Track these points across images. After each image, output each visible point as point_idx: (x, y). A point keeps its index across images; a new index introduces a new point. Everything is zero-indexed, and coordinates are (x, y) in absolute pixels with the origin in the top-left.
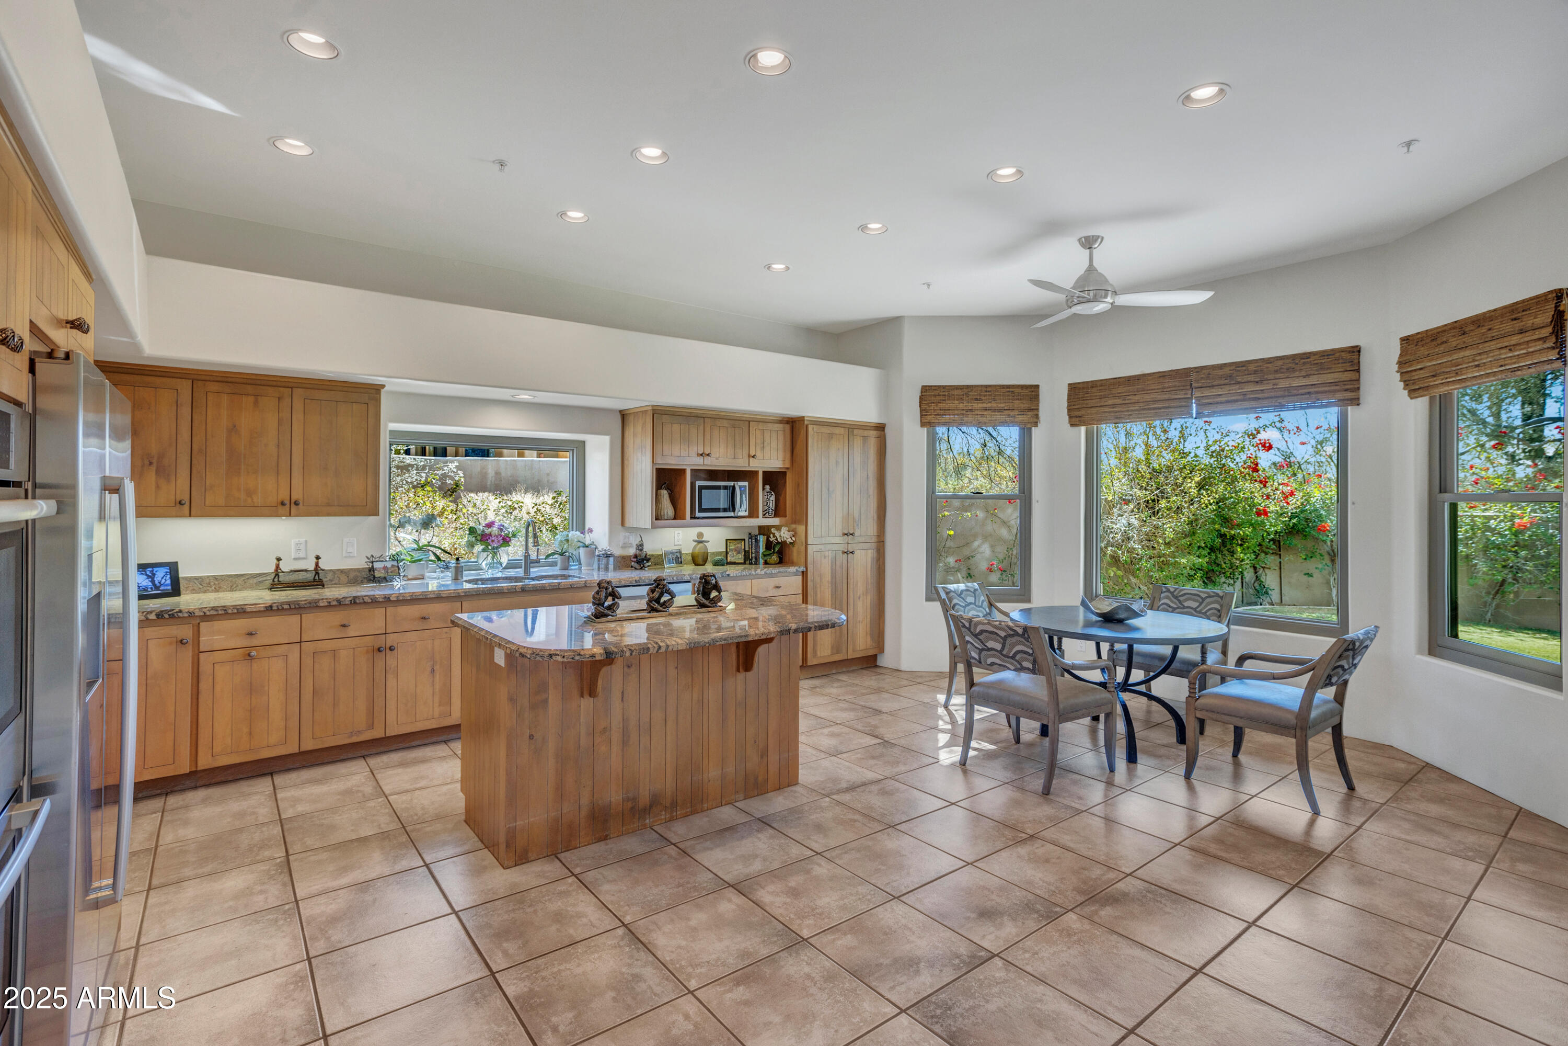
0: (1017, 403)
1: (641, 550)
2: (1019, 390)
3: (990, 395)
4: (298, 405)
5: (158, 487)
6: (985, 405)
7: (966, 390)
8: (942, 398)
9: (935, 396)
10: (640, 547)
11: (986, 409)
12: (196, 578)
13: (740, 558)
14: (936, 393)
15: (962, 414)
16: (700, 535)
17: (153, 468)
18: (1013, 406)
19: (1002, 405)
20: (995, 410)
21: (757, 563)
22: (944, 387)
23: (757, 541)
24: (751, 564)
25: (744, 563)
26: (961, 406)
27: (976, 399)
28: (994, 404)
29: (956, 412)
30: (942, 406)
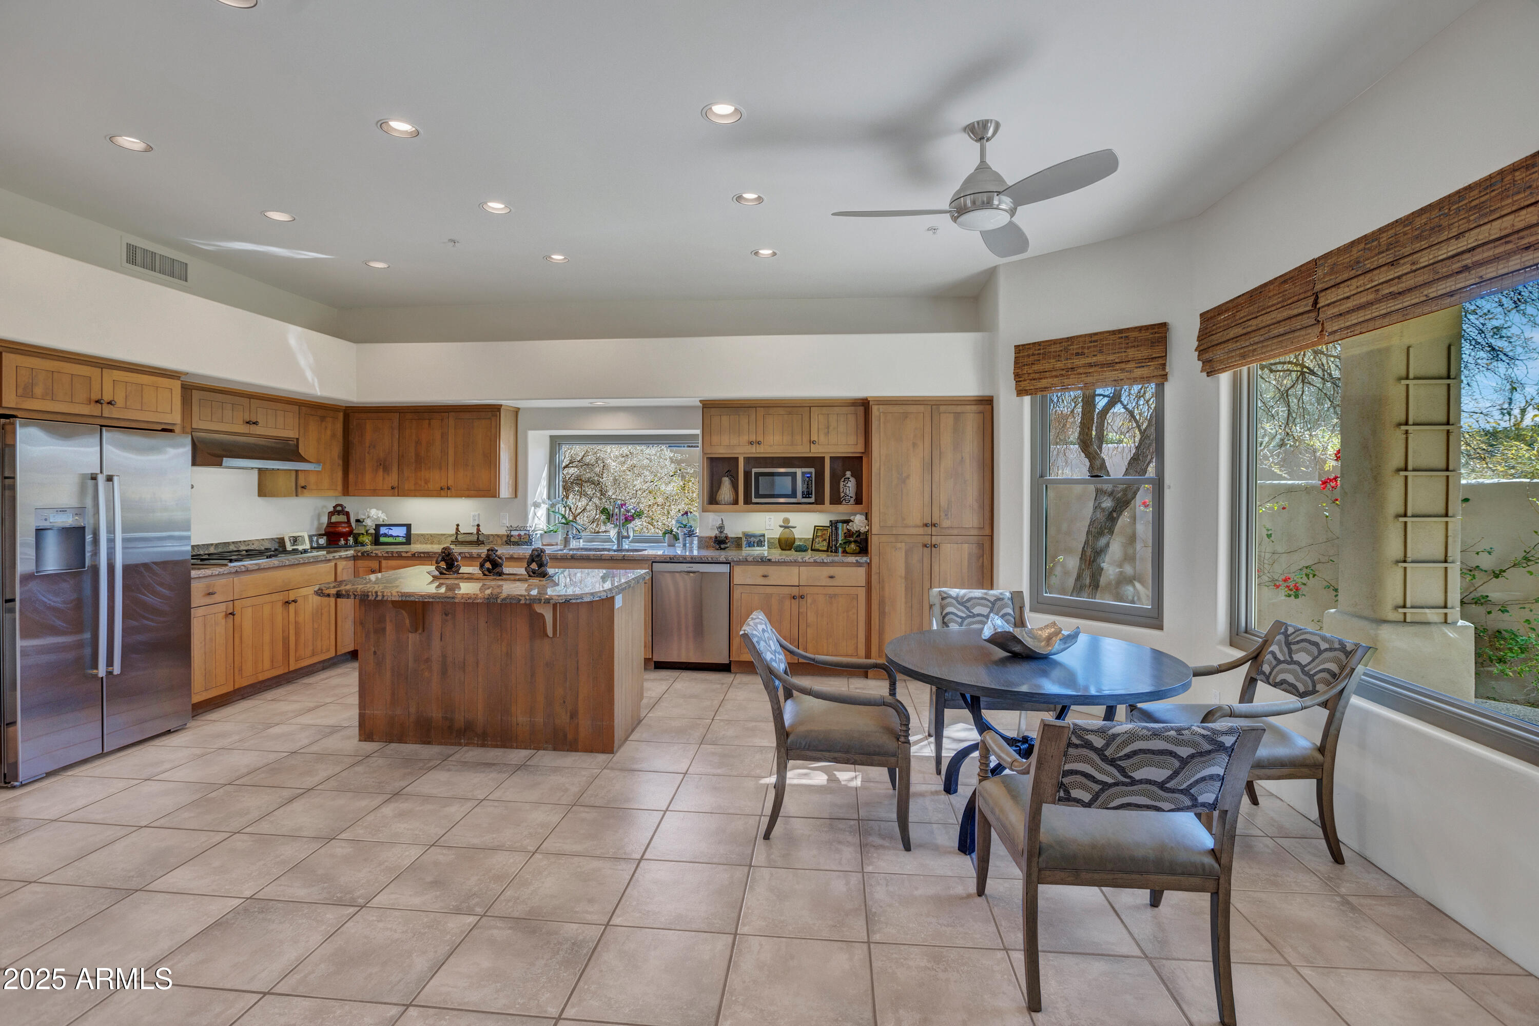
0: (1131, 353)
1: (721, 532)
2: (1136, 334)
3: (1096, 346)
4: (452, 422)
5: (384, 479)
6: (1088, 360)
7: (1066, 344)
8: (1036, 357)
9: (1029, 356)
10: (721, 528)
11: (1090, 365)
12: (422, 535)
13: (823, 545)
14: (1031, 352)
15: (1062, 375)
16: (786, 520)
17: (381, 467)
18: (1127, 356)
19: (1111, 358)
20: (1103, 365)
21: (836, 551)
22: (1039, 344)
23: (837, 529)
24: (832, 552)
25: (827, 551)
26: (1059, 365)
27: (1077, 354)
28: (1100, 358)
29: (1054, 373)
30: (1036, 367)
